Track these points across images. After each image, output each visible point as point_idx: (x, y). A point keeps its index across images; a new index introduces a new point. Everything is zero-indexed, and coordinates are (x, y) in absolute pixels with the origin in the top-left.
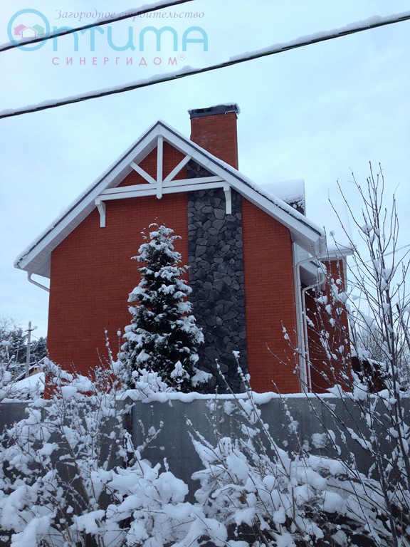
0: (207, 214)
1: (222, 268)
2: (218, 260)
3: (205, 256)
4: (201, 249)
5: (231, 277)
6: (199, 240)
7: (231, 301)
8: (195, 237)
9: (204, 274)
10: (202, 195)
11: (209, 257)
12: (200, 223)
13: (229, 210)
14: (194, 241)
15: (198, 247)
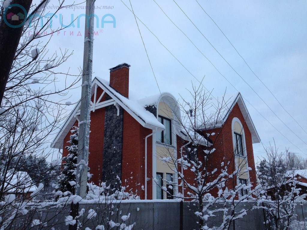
0: (111, 117)
1: (115, 142)
2: (114, 138)
3: (109, 137)
4: (108, 134)
5: (117, 146)
6: (108, 129)
7: (117, 158)
8: (107, 128)
9: (108, 145)
10: (110, 108)
11: (111, 137)
12: (108, 121)
13: (118, 115)
14: (106, 130)
15: (107, 133)
